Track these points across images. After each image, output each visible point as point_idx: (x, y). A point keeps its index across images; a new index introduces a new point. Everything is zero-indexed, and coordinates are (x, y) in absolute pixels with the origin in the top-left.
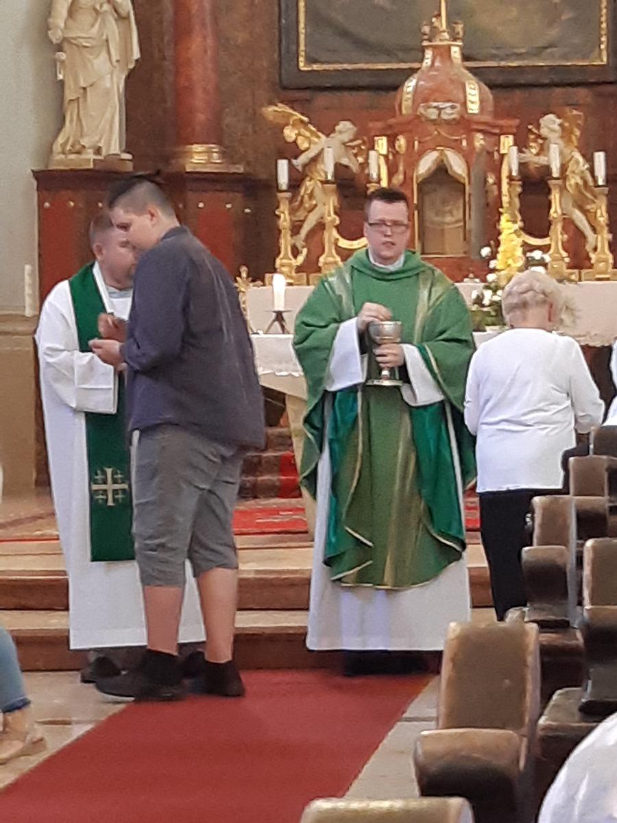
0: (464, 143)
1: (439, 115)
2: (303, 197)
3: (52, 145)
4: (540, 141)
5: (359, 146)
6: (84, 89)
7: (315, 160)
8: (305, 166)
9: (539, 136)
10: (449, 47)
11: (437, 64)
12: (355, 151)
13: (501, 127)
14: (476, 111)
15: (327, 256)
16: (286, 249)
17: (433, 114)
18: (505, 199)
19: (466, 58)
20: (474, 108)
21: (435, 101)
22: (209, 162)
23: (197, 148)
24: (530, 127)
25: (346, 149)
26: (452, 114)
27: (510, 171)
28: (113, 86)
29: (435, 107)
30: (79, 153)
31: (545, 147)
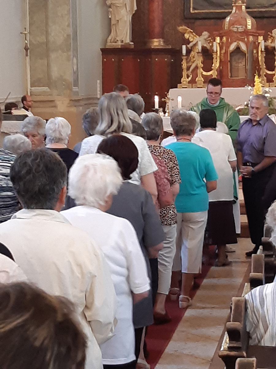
0: (246, 39)
1: (238, 29)
2: (191, 58)
3: (107, 39)
4: (272, 38)
5: (210, 40)
6: (118, 20)
7: (195, 45)
8: (191, 47)
9: (272, 36)
10: (241, 6)
11: (237, 12)
12: (208, 42)
13: (259, 33)
14: (250, 28)
15: (199, 78)
16: (185, 76)
17: (235, 29)
18: (260, 58)
19: (247, 8)
20: (249, 27)
21: (236, 25)
22: (159, 45)
23: (155, 40)
24: (269, 33)
25: (206, 41)
26: (242, 29)
27: (262, 49)
28: (127, 20)
29: (236, 27)
30: (116, 42)
31: (274, 40)
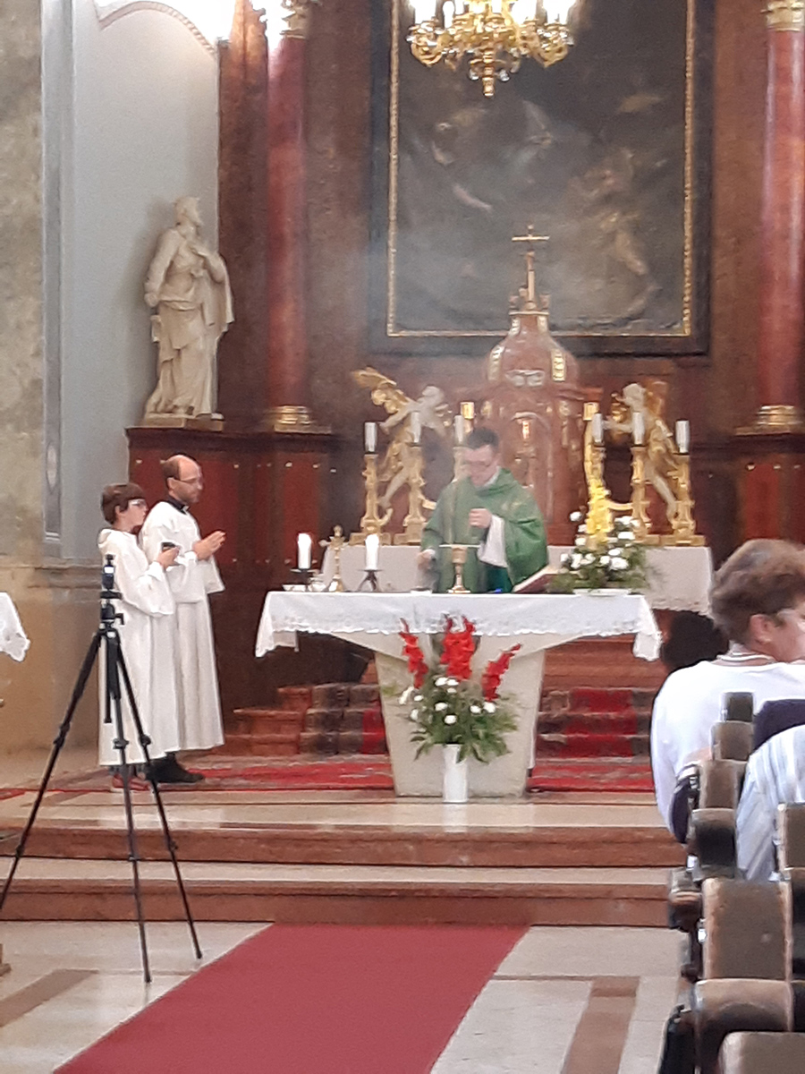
0: (549, 410)
1: (526, 381)
2: (389, 458)
3: (145, 404)
4: (624, 409)
5: (445, 410)
6: (179, 350)
8: (392, 428)
9: (622, 404)
10: (535, 318)
11: (524, 333)
12: (441, 415)
13: (585, 395)
14: (562, 379)
15: (412, 517)
16: (372, 510)
17: (519, 380)
18: (588, 465)
19: (552, 327)
20: (559, 376)
21: (521, 369)
22: (298, 424)
23: (286, 409)
24: (613, 395)
25: (433, 413)
26: (538, 381)
27: (594, 438)
28: (206, 349)
29: (522, 374)
30: (171, 412)
31: (628, 415)
